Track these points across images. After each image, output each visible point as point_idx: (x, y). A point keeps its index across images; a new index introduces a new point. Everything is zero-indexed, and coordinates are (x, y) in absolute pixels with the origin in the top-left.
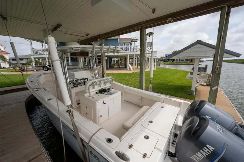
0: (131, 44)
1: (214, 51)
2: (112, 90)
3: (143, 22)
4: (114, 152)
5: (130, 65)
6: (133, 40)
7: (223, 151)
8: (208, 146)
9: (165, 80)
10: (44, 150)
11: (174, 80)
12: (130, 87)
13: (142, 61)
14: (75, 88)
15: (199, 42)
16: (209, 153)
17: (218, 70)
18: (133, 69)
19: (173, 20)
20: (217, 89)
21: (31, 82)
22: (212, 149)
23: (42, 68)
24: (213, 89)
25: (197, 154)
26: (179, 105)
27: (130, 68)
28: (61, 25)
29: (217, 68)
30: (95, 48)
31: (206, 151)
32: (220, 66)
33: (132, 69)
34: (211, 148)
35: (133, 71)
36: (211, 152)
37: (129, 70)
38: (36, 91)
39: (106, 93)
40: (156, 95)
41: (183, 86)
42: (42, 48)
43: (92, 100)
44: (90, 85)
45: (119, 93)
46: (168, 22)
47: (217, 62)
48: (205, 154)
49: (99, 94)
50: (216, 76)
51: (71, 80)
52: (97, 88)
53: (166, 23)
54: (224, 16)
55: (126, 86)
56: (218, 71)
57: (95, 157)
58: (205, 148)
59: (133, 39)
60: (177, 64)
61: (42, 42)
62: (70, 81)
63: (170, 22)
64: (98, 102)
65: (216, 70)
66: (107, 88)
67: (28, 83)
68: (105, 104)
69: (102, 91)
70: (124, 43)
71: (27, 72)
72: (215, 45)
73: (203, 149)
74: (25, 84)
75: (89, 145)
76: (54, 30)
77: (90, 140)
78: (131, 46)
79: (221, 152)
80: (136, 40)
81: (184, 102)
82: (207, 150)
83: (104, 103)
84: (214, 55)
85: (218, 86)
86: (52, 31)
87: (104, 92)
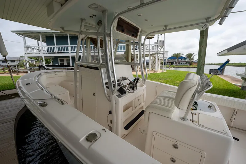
14: (124, 97)
21: (27, 84)
37: (139, 71)
38: (41, 105)
60: (177, 67)
67: (20, 87)
71: (19, 74)
80: (152, 37)
86: (61, 4)
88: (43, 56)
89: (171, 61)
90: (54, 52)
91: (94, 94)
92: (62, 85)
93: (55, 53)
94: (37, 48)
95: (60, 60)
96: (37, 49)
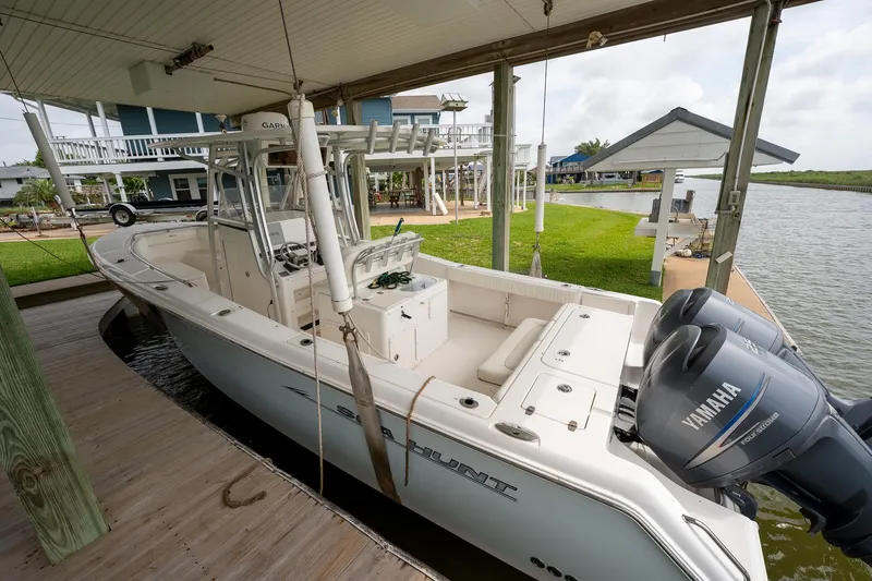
0: (436, 117)
1: (725, 145)
2: (417, 278)
3: (503, 42)
4: (491, 427)
5: (437, 195)
6: (451, 105)
7: (759, 393)
8: (725, 385)
9: (564, 244)
10: (258, 457)
11: (595, 243)
12: (469, 268)
13: (500, 179)
14: (293, 276)
15: (679, 115)
16: (727, 403)
17: (737, 203)
18: (451, 211)
19: (604, 41)
20: (731, 258)
21: (120, 261)
22: (736, 392)
23: (106, 214)
24: (720, 260)
25: (698, 410)
26: (629, 309)
27: (438, 208)
28: (211, 48)
29: (735, 196)
30: (374, 134)
31: (721, 398)
32: (743, 190)
33: (445, 211)
34: (734, 390)
35: (453, 218)
36: (731, 399)
37: (434, 212)
38: (159, 289)
39: (401, 286)
40: (558, 285)
41: (622, 260)
42: (90, 135)
43: (367, 306)
44: (356, 261)
45: (443, 285)
46: (589, 45)
47: (735, 177)
48: (717, 406)
49: (379, 290)
50: (729, 220)
51: (279, 247)
52: (377, 270)
53: (582, 48)
54: (762, 32)
55: (457, 265)
56: (736, 207)
57: (427, 453)
58: (718, 390)
59: (449, 98)
60: (591, 190)
61: (92, 111)
62: (275, 252)
63: (596, 46)
64: (391, 311)
65: (730, 202)
66: (399, 271)
67: (105, 267)
68: (409, 317)
69: (386, 281)
70: (413, 115)
71: (44, 233)
72: (732, 127)
73: (714, 395)
74: (98, 270)
75: (412, 421)
76: (178, 66)
77: (412, 408)
78: (434, 126)
79: (755, 394)
80: (460, 105)
81: (641, 303)
82: (724, 395)
83: (405, 315)
84: (728, 156)
85: (733, 252)
86: (167, 67)
87: (393, 282)
88: (117, 170)
89: (576, 170)
90: (154, 156)
91: (248, 275)
92: (188, 260)
93: (155, 160)
94: (92, 144)
95: (175, 180)
96: (93, 147)
